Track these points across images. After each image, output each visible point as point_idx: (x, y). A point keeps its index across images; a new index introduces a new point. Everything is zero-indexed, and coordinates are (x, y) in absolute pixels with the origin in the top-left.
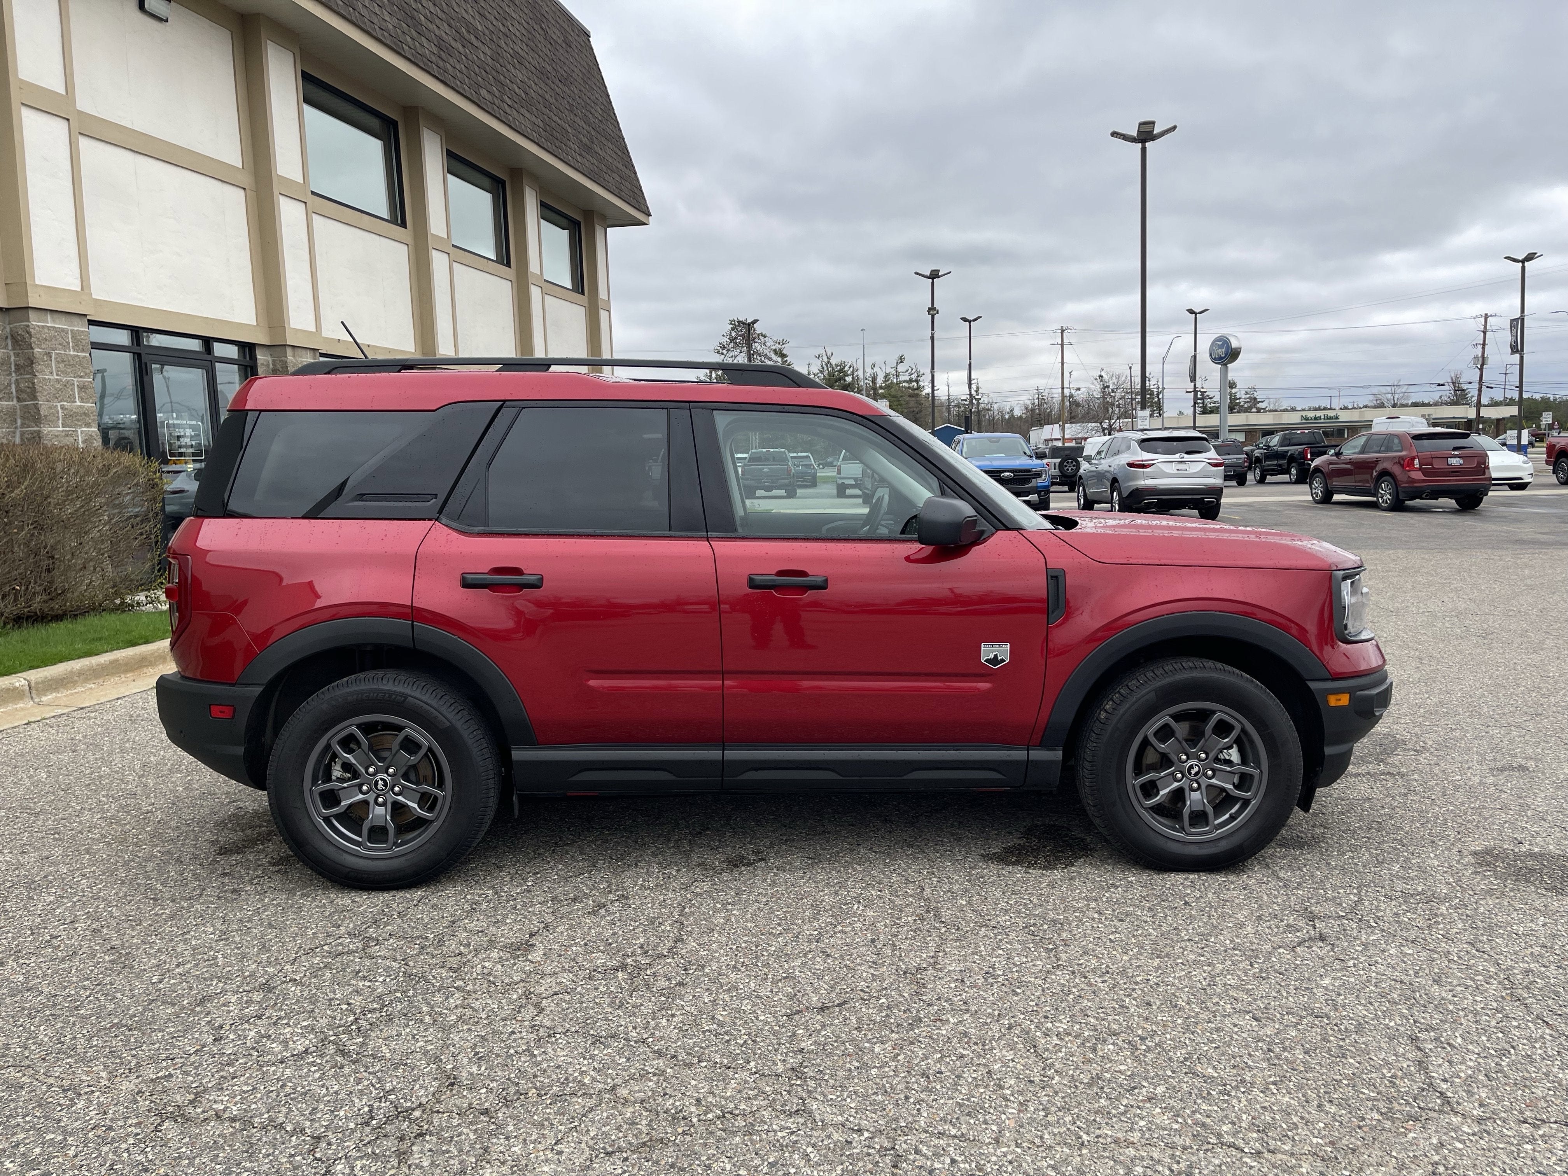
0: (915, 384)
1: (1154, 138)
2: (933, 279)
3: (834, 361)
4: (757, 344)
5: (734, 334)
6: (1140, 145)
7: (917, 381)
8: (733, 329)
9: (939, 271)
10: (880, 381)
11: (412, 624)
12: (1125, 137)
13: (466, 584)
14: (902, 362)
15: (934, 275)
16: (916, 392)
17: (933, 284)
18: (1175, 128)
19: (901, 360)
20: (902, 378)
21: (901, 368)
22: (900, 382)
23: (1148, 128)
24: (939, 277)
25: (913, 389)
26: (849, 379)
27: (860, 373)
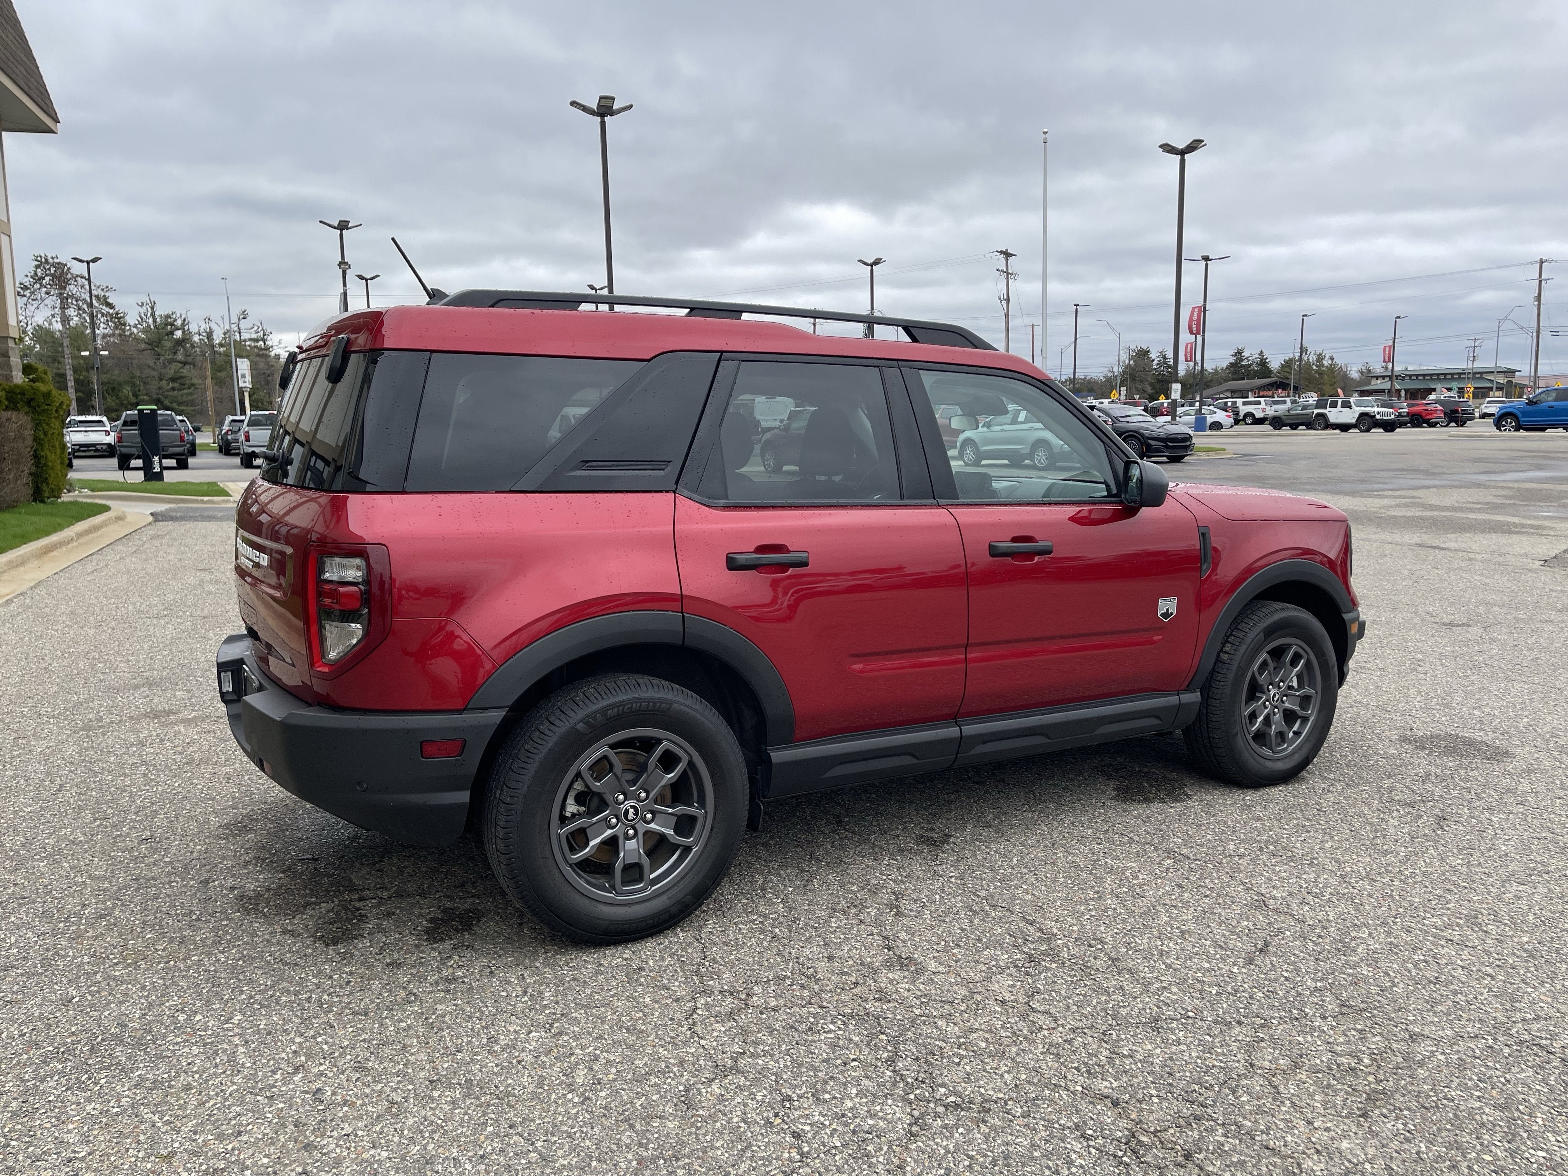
0: (261, 343)
1: (612, 113)
2: (341, 230)
3: (160, 312)
4: (72, 287)
5: (39, 272)
6: (599, 119)
7: (264, 341)
8: (37, 267)
9: (348, 222)
10: (218, 338)
11: (683, 616)
12: (585, 109)
13: (732, 564)
14: (244, 318)
15: (343, 226)
16: (264, 352)
17: (341, 235)
18: (631, 106)
19: (244, 315)
20: (245, 336)
21: (244, 324)
22: (245, 341)
23: (608, 103)
24: (348, 229)
25: (260, 349)
26: (179, 334)
27: (193, 328)
